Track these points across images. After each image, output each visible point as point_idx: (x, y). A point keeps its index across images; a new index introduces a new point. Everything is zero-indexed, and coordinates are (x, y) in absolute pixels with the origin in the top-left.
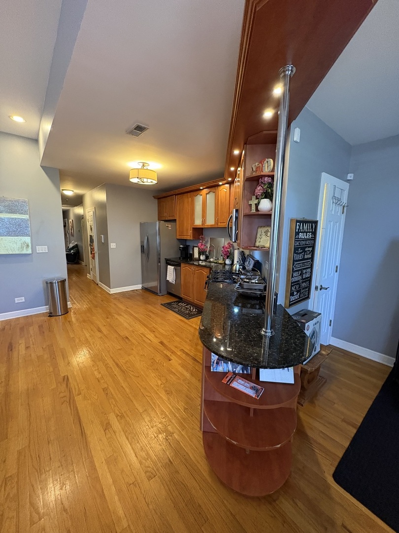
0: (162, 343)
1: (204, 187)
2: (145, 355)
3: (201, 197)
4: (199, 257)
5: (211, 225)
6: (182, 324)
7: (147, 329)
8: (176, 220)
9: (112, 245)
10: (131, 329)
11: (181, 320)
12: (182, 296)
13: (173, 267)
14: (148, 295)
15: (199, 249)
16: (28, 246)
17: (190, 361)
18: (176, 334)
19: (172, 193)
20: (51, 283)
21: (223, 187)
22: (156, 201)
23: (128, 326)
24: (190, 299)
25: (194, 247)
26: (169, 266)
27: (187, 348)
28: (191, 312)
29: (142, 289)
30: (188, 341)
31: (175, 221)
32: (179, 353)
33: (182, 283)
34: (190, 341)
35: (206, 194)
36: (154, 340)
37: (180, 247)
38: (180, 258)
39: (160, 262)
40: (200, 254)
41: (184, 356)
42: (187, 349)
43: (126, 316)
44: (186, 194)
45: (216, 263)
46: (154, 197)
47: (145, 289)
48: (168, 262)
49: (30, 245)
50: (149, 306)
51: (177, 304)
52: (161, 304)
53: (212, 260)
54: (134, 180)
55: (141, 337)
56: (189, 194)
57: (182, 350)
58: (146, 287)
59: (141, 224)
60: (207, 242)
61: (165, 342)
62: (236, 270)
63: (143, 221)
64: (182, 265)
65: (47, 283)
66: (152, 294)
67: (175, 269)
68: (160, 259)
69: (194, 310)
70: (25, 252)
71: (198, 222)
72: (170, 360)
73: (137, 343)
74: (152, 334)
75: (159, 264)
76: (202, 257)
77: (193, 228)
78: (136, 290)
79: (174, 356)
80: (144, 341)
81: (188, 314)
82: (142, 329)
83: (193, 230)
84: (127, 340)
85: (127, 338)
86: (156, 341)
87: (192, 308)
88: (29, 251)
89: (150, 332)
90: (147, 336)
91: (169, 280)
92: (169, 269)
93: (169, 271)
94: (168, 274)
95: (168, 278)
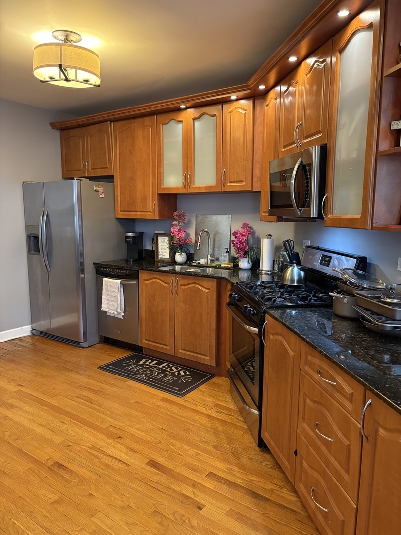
0: (153, 464)
1: (188, 104)
2: (132, 505)
3: (180, 126)
4: (172, 255)
5: (206, 187)
6: (175, 409)
7: (99, 435)
8: (112, 177)
10: (58, 440)
11: (164, 400)
12: (144, 343)
13: (119, 281)
14: (53, 348)
15: (171, 239)
17: (247, 502)
18: (174, 437)
19: (105, 115)
21: (235, 104)
22: (57, 134)
23: (47, 434)
24: (167, 349)
25: (157, 235)
26: (105, 279)
27: (220, 467)
28: (179, 378)
29: (33, 335)
30: (211, 448)
31: (110, 178)
32: (210, 484)
33: (143, 315)
34: (215, 447)
35: (194, 119)
36: (133, 461)
37: (127, 237)
38: (127, 261)
39: (82, 271)
40: (173, 250)
41: (224, 490)
42: (223, 471)
43: (27, 408)
44: (140, 120)
45: (215, 267)
46: (53, 126)
47: (43, 336)
48: (103, 271)
50: (74, 376)
51: (137, 364)
52: (100, 367)
53: (203, 261)
54: (43, 74)
55: (96, 457)
56: (146, 119)
57: (211, 475)
58: (42, 330)
59: (25, 186)
60: (188, 224)
61: (161, 460)
62: (292, 280)
63: (29, 180)
64: (143, 276)
66: (65, 346)
67: (124, 286)
68: (82, 264)
69: (182, 373)
71: (173, 181)
72: (200, 508)
73: (94, 477)
74: (118, 446)
75: (82, 276)
76: (180, 257)
77: (159, 194)
78: (20, 339)
79: (202, 495)
80: (108, 466)
81: (175, 383)
82: (89, 437)
83: (159, 200)
84: (62, 472)
85: (61, 466)
86: (137, 463)
87: (175, 370)
89: (110, 441)
90: (108, 452)
91: (107, 310)
92: (107, 285)
93: (108, 290)
94: (104, 297)
95: (104, 307)
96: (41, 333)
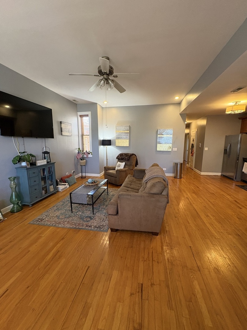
0: (236, 201)
2: (225, 202)
7: (225, 193)
9: (206, 149)
10: (215, 191)
16: (170, 148)
20: (177, 164)
22: (241, 121)
23: (213, 190)
29: (221, 175)
36: (231, 199)
39: (238, 160)
43: (212, 185)
48: (245, 160)
49: (171, 147)
52: (236, 186)
54: (229, 112)
55: (222, 195)
59: (226, 136)
61: (238, 201)
65: (175, 164)
68: (238, 158)
70: (169, 150)
78: (217, 176)
88: (171, 150)
90: (225, 196)
91: (244, 171)
92: (245, 164)
93: (245, 166)
94: (244, 167)
95: (243, 171)
96: (224, 175)
